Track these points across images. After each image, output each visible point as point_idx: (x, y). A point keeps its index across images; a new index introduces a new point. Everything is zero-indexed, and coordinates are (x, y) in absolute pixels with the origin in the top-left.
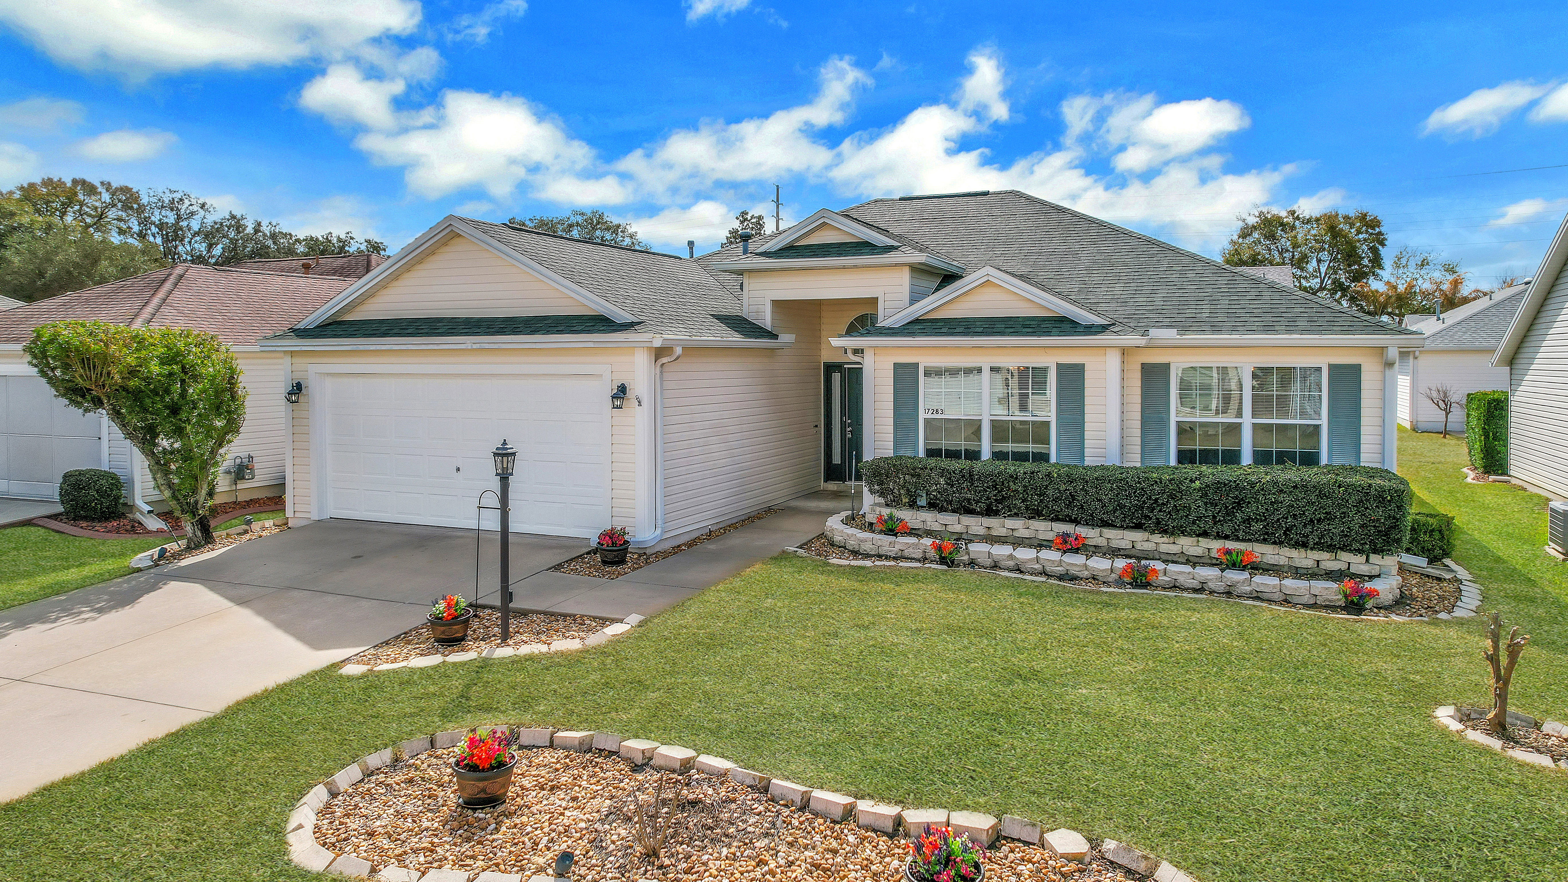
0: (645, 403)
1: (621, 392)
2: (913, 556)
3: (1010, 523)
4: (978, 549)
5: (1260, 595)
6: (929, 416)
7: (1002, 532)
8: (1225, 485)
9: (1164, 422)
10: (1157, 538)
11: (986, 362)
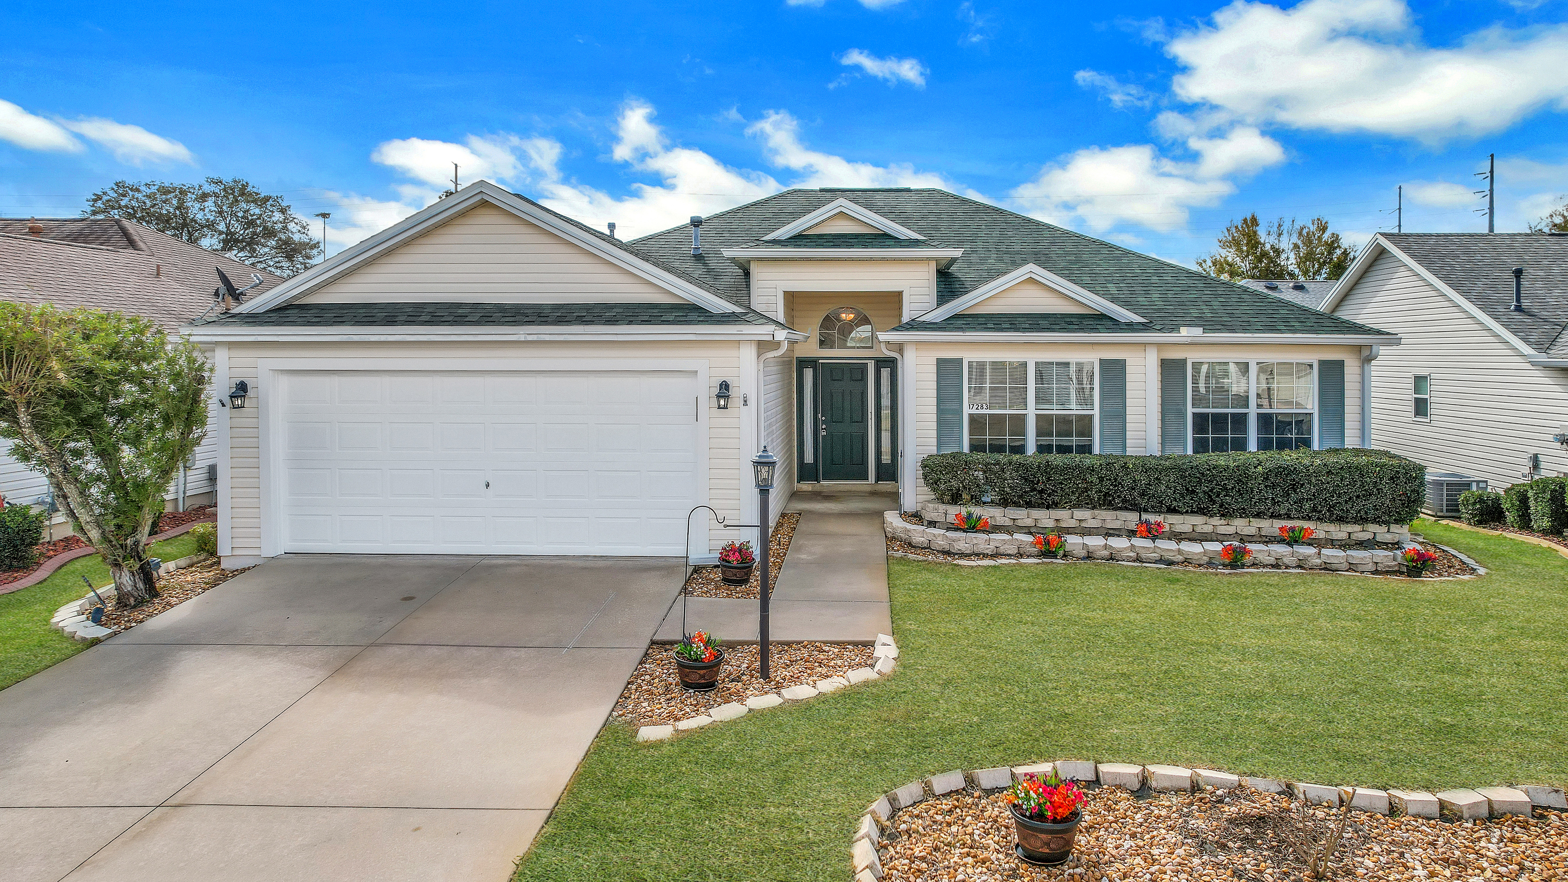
0: (752, 402)
1: (724, 390)
2: (1009, 552)
3: (1079, 514)
4: (1073, 541)
5: (1328, 566)
6: (974, 411)
7: (1072, 523)
8: (1284, 469)
9: (1182, 414)
10: (1216, 521)
11: (1032, 358)
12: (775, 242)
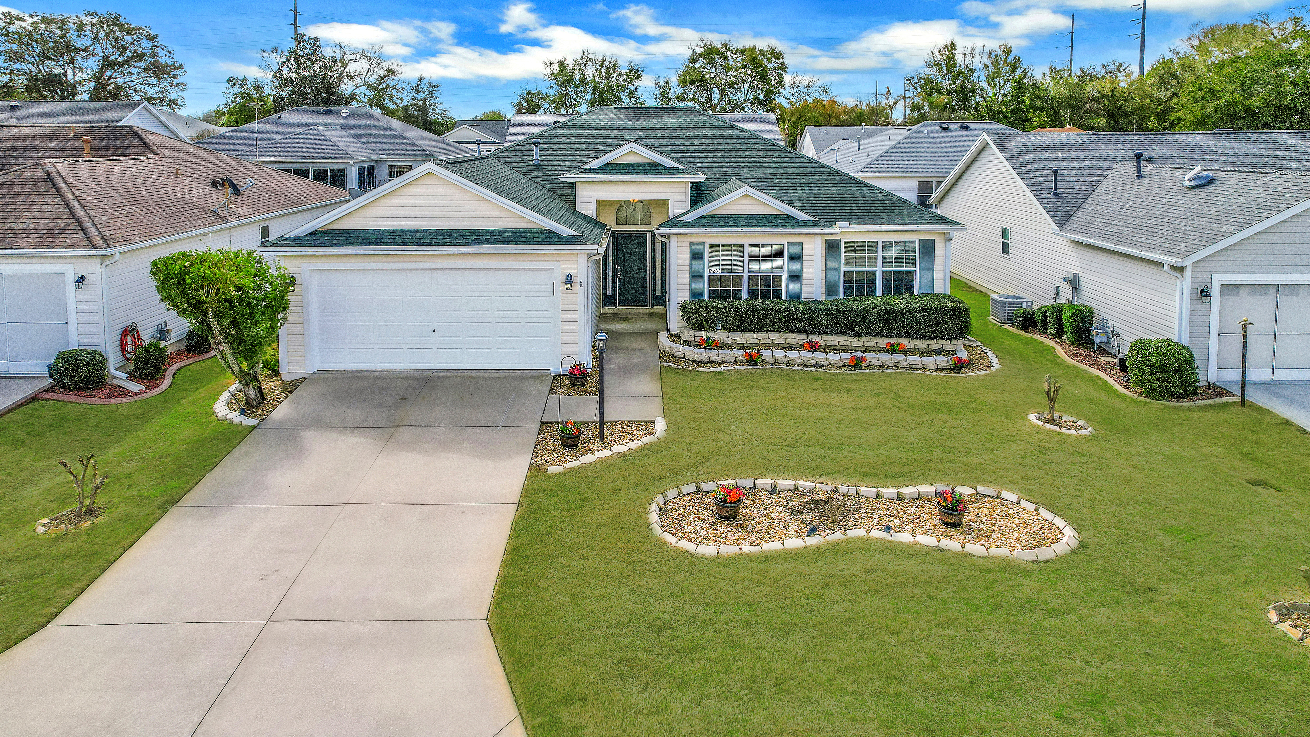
0: (585, 285)
1: (569, 279)
2: (730, 361)
3: (773, 336)
4: (767, 354)
5: (911, 366)
6: (712, 274)
7: (768, 341)
8: (889, 310)
9: (837, 272)
10: (851, 338)
11: (746, 242)
12: (591, 171)
